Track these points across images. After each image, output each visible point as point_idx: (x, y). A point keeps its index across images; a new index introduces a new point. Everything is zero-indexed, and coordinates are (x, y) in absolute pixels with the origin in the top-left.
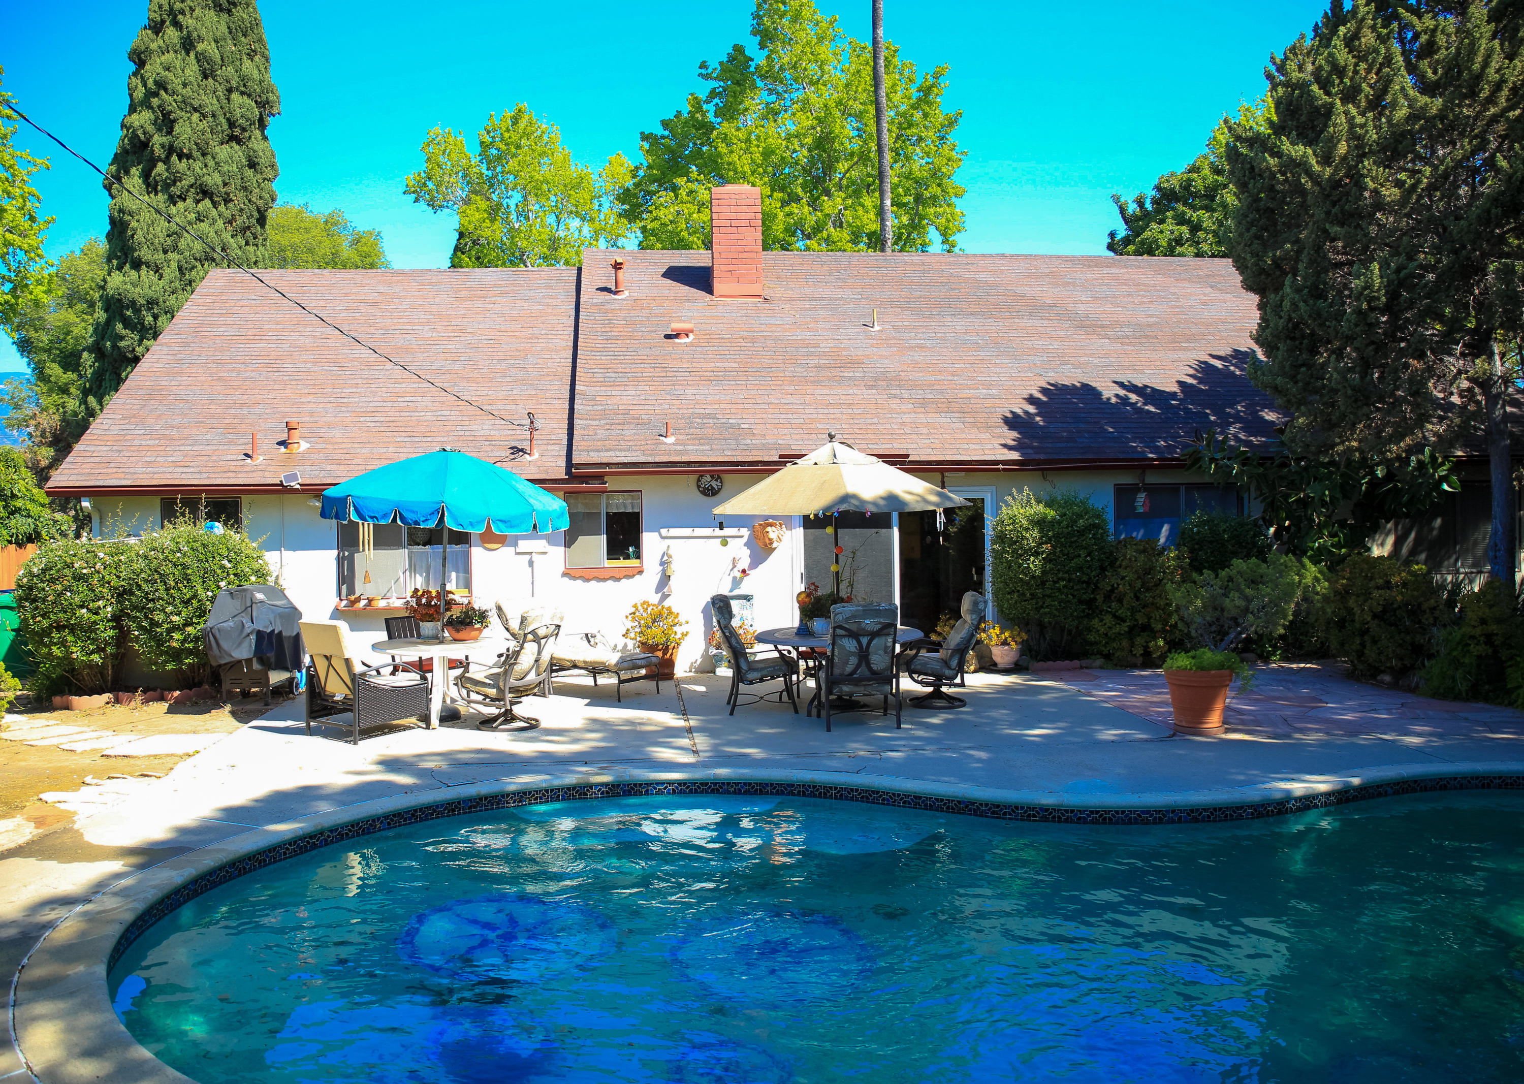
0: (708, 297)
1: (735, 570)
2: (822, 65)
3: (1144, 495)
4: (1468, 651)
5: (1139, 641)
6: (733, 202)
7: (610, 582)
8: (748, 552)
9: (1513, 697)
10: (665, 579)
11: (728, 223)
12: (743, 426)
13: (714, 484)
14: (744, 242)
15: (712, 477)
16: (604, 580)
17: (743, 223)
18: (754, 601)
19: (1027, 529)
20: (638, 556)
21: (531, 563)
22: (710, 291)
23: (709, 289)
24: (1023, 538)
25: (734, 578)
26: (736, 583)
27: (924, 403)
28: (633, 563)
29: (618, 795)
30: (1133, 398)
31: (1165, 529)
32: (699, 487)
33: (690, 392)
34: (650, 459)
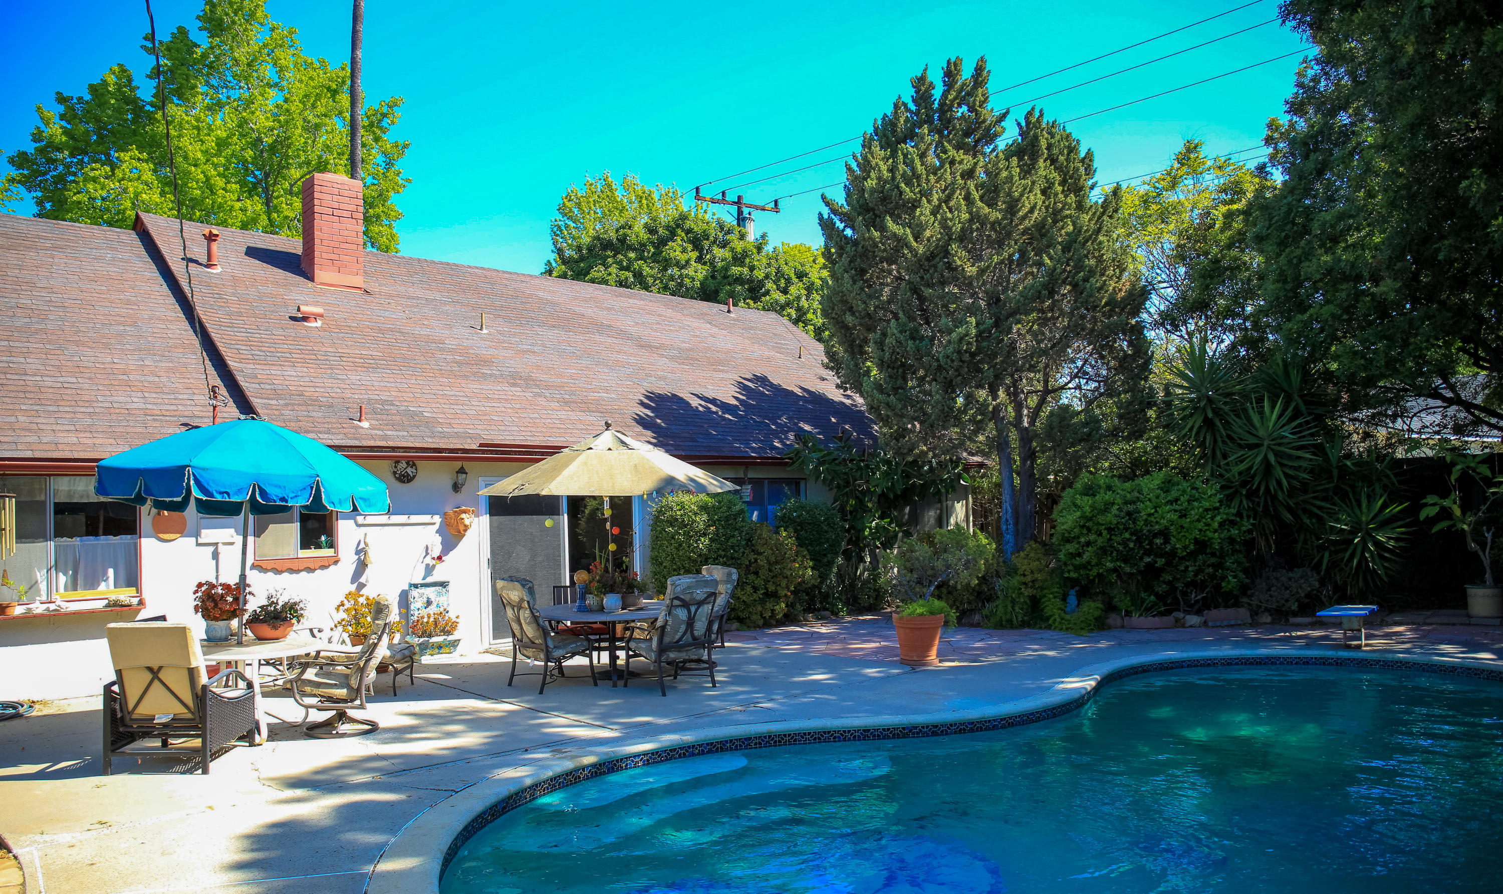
0: (310, 284)
1: (429, 557)
2: (281, 70)
3: (749, 487)
4: (1021, 593)
5: (769, 605)
6: (336, 191)
7: (304, 574)
8: (439, 539)
9: (1051, 621)
10: (362, 566)
11: (330, 211)
12: (425, 414)
13: (409, 470)
14: (346, 233)
15: (408, 463)
16: (298, 571)
17: (346, 214)
18: (450, 588)
19: (695, 514)
20: (331, 545)
21: (216, 556)
22: (312, 279)
23: (309, 276)
24: (694, 521)
25: (427, 565)
26: (429, 570)
27: (566, 403)
28: (328, 552)
29: (604, 773)
30: (714, 409)
31: (756, 513)
32: (395, 473)
33: (353, 377)
34: (357, 443)
